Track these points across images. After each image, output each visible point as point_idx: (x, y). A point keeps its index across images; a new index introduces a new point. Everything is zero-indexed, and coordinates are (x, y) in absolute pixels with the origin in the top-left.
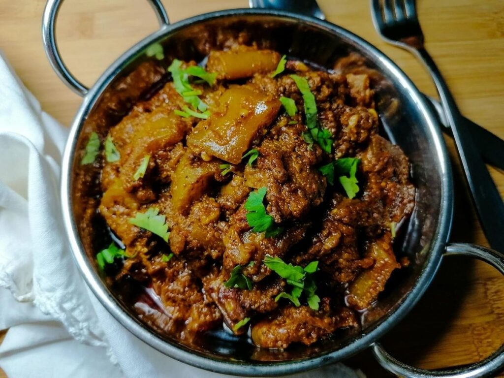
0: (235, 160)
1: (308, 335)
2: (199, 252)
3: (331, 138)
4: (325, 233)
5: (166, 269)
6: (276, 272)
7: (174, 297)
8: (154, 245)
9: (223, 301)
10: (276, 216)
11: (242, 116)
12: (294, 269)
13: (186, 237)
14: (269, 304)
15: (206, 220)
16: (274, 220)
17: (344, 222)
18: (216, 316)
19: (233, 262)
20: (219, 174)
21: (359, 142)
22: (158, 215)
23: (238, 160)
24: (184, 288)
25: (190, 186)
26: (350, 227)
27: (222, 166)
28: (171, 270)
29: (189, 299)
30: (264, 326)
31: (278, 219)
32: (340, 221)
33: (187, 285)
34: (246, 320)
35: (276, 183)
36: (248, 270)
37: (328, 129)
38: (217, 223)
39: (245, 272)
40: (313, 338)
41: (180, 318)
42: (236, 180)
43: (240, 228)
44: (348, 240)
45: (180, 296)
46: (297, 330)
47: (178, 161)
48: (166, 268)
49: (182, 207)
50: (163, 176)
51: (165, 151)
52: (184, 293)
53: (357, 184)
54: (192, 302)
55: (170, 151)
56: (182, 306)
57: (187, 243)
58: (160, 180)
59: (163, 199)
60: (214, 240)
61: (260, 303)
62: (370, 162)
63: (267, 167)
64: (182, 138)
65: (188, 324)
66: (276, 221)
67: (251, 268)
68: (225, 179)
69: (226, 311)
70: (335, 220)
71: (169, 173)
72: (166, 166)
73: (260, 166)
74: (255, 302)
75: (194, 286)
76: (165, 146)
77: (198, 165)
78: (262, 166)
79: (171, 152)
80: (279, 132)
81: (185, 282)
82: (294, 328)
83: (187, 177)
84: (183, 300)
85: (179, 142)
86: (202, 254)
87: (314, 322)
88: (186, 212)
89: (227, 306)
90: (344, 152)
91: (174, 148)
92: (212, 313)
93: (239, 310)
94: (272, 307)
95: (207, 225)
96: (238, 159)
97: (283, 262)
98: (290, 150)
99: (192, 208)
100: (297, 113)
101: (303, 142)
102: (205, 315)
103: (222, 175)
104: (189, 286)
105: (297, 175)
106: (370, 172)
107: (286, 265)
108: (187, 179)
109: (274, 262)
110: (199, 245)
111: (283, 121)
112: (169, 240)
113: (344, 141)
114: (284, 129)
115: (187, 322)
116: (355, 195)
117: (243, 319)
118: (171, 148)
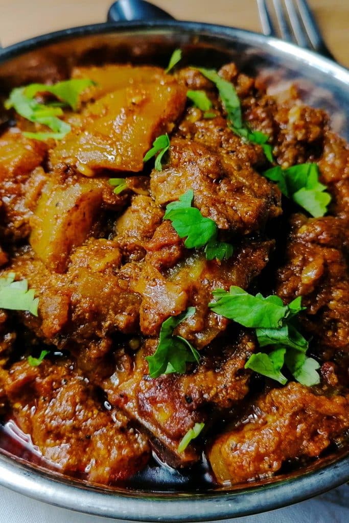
0: (132, 163)
1: (313, 435)
2: (95, 323)
3: (267, 143)
4: (297, 261)
5: (38, 380)
6: (236, 320)
7: (57, 427)
8: (11, 340)
9: (148, 407)
10: (218, 220)
11: (134, 104)
12: (267, 300)
13: (69, 296)
14: (233, 388)
15: (98, 265)
16: (217, 225)
17: (322, 242)
18: (138, 448)
19: (159, 314)
20: (111, 193)
21: (310, 140)
22: (15, 281)
23: (139, 164)
24: (74, 405)
25: (65, 215)
26: (333, 250)
27: (113, 181)
28: (47, 379)
29: (86, 425)
30: (232, 437)
31: (224, 222)
32: (315, 241)
33: (77, 400)
34: (199, 428)
35: (205, 181)
36: (187, 325)
37: (261, 130)
38: (119, 268)
39: (183, 331)
40: (322, 439)
41: (73, 466)
42: (139, 202)
43: (161, 260)
44: (335, 269)
45: (69, 423)
46: (292, 425)
47: (39, 194)
48: (36, 376)
49: (55, 257)
50: (17, 224)
51: (16, 182)
52: (74, 415)
53: (325, 191)
54: (91, 429)
55: (24, 181)
56: (73, 441)
57: (71, 307)
58: (11, 234)
59: (20, 263)
60: (119, 292)
61: (217, 388)
62: (333, 166)
63: (186, 160)
64: (41, 159)
65: (90, 472)
66: (220, 227)
67: (191, 319)
68: (120, 200)
69: (158, 425)
70: (307, 241)
71: (25, 217)
72: (20, 207)
73: (175, 161)
74: (209, 389)
75: (91, 402)
76: (16, 174)
77: (75, 180)
78: (179, 159)
79: (27, 183)
80: (193, 130)
81: (74, 396)
82: (287, 422)
83: (57, 205)
84: (75, 429)
85: (37, 166)
86: (100, 327)
87: (319, 405)
88: (62, 268)
89: (157, 415)
90: (290, 161)
91: (30, 177)
92: (130, 443)
93: (182, 413)
94: (239, 392)
95: (103, 271)
96: (138, 162)
97: (246, 294)
98: (216, 145)
99: (71, 257)
100: (213, 107)
101: (231, 135)
102: (120, 448)
103: (115, 194)
104: (82, 402)
105: (235, 173)
106: (337, 180)
107: (252, 297)
108: (58, 208)
109: (229, 300)
110: (93, 305)
111: (194, 114)
112: (39, 311)
113: (287, 146)
114: (198, 124)
115: (87, 470)
116: (325, 210)
117: (192, 426)
118: (25, 177)
